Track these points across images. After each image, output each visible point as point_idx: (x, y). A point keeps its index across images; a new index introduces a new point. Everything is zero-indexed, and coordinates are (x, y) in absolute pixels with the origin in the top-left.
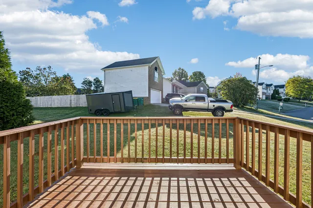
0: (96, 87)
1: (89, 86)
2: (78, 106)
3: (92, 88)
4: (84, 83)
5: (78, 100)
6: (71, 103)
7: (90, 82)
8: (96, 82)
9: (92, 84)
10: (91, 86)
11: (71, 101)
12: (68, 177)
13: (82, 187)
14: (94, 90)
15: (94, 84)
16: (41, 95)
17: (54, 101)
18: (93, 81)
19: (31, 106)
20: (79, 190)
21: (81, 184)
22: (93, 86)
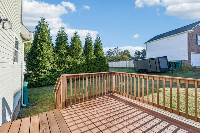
0: (143, 55)
1: (139, 55)
2: (130, 67)
3: (141, 56)
4: (136, 53)
5: (130, 63)
6: (127, 65)
7: (139, 52)
8: (143, 52)
9: (140, 53)
10: (140, 54)
11: (127, 64)
12: (107, 96)
13: (109, 101)
14: (142, 57)
15: (142, 53)
16: (115, 61)
17: (119, 64)
18: (141, 51)
19: (109, 66)
20: (107, 101)
21: (109, 100)
22: (141, 54)
